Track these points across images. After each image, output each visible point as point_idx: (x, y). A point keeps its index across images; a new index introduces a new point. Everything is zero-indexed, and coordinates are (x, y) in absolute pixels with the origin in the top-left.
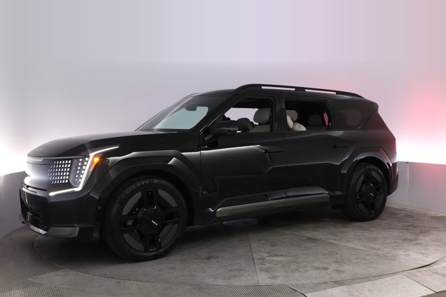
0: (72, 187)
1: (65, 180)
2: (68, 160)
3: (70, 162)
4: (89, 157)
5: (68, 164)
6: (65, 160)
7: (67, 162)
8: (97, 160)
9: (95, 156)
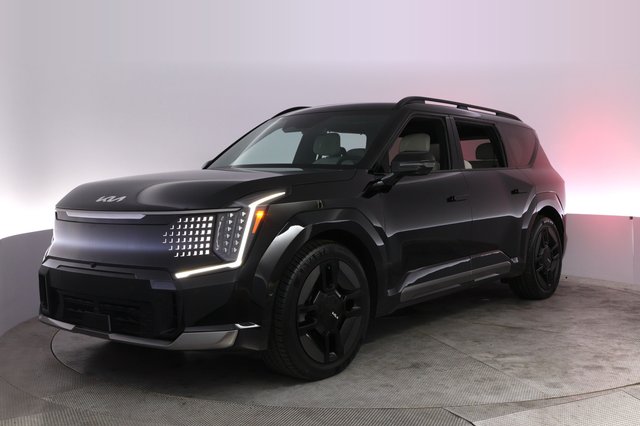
0: (222, 262)
1: (204, 249)
2: (208, 215)
3: (211, 218)
4: (247, 211)
5: (207, 222)
6: (202, 215)
7: (205, 219)
8: (260, 215)
9: (258, 208)
